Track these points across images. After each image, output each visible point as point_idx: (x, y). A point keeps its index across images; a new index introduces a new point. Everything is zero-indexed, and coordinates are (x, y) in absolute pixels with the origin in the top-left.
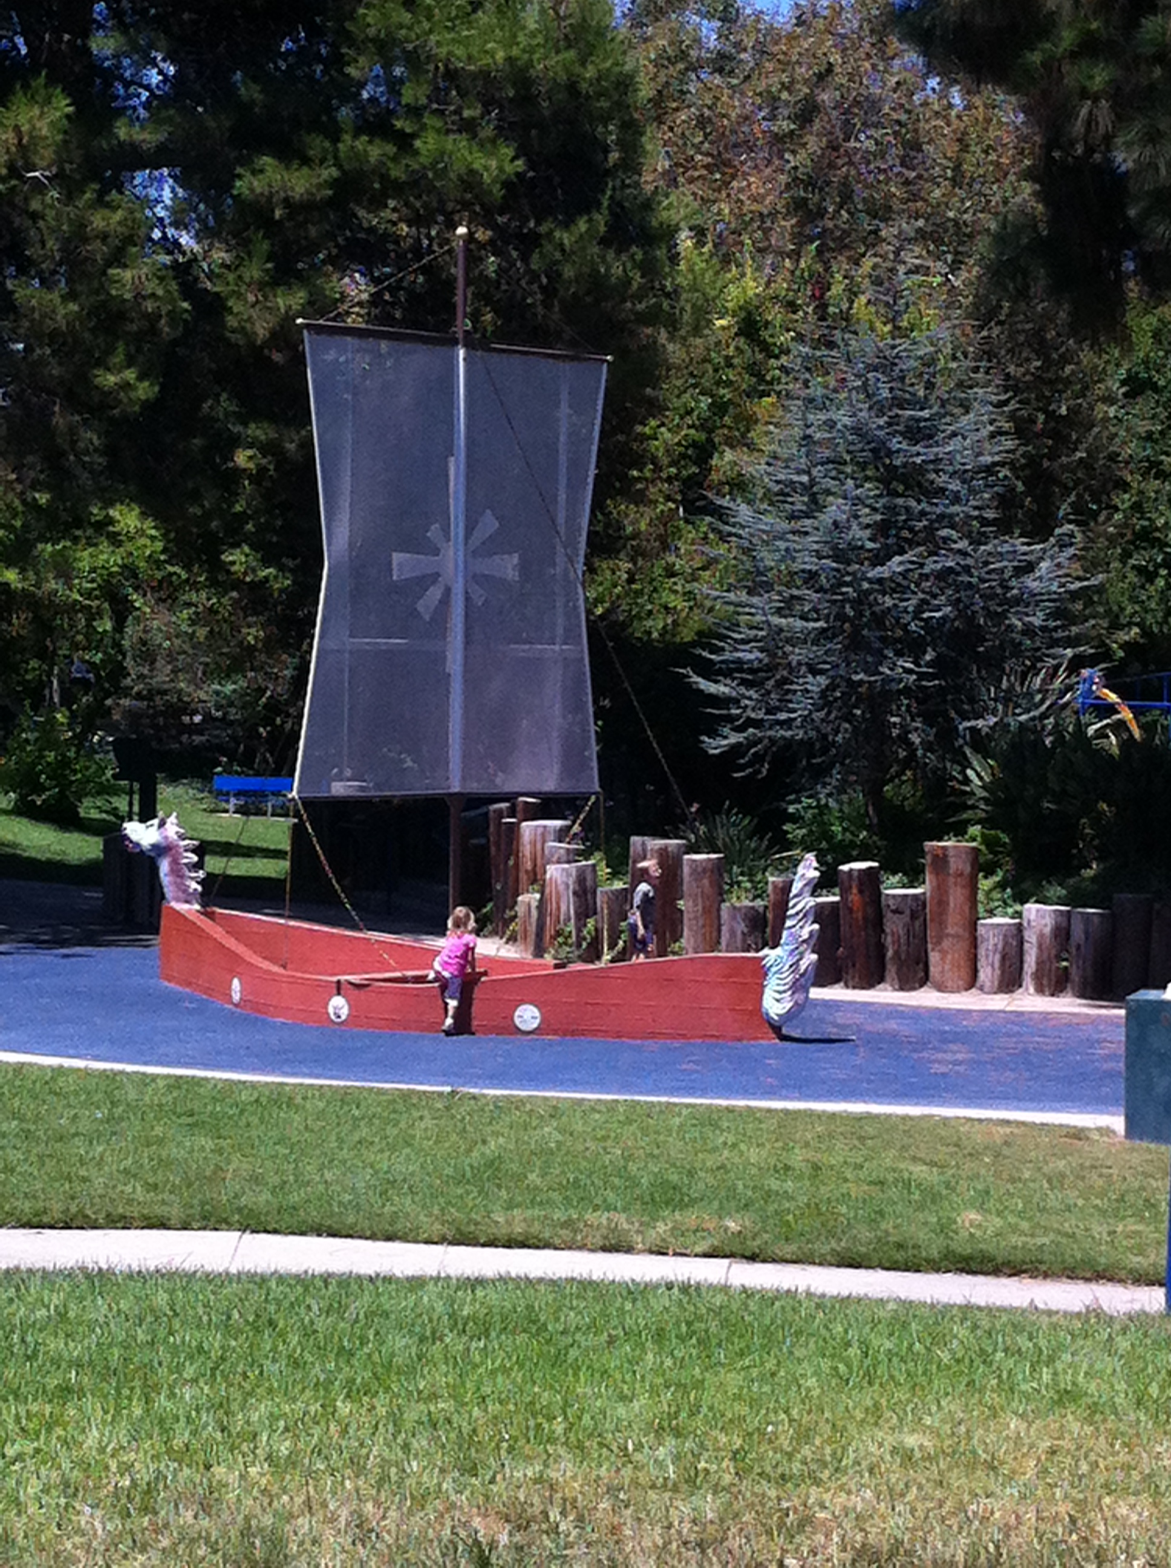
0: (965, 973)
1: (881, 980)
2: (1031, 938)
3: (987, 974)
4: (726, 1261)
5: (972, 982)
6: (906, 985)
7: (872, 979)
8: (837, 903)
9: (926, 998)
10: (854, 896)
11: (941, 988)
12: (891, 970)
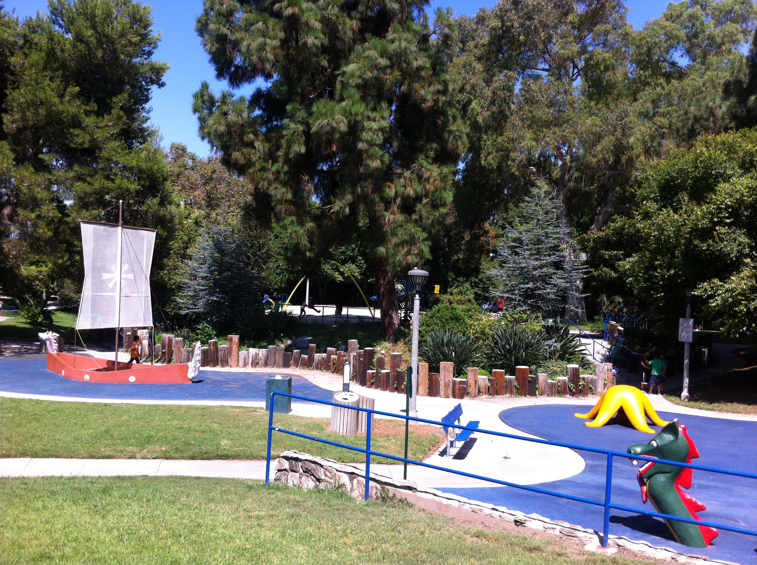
0: (236, 363)
1: (218, 365)
2: (251, 355)
3: (241, 363)
4: (160, 460)
5: (238, 365)
6: (223, 366)
7: (215, 364)
8: (207, 349)
9: (227, 369)
10: (212, 347)
11: (231, 366)
12: (220, 363)
